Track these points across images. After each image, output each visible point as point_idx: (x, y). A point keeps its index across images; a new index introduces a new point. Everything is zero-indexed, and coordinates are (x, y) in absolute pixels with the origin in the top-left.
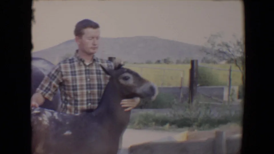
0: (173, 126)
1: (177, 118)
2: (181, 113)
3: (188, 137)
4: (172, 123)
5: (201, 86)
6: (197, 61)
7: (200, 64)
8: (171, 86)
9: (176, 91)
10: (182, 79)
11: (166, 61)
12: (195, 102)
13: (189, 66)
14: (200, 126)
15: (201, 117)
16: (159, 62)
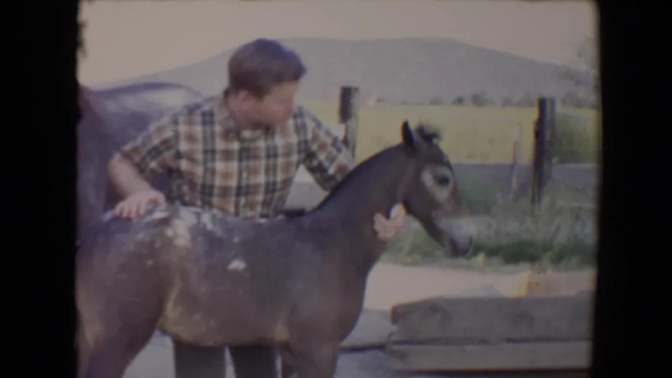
0: (495, 260)
1: (504, 241)
2: (513, 228)
3: (530, 286)
4: (493, 252)
5: (562, 161)
6: (553, 102)
7: (559, 109)
8: (491, 161)
9: (502, 173)
10: (517, 145)
11: (478, 100)
12: (546, 200)
13: (534, 114)
14: (558, 259)
15: (561, 238)
16: (460, 101)
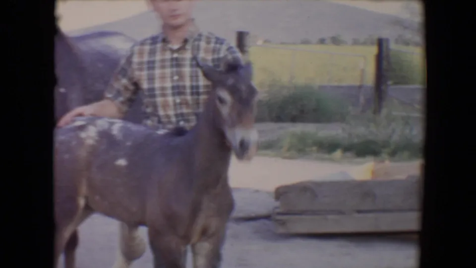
0: (348, 154)
1: (356, 141)
2: (361, 131)
3: (373, 173)
4: (347, 149)
5: (396, 83)
6: (387, 41)
7: (393, 46)
8: (344, 84)
9: (352, 93)
10: (363, 71)
11: (336, 41)
12: (384, 111)
13: (374, 50)
14: (393, 154)
15: (396, 138)
16: (322, 41)
